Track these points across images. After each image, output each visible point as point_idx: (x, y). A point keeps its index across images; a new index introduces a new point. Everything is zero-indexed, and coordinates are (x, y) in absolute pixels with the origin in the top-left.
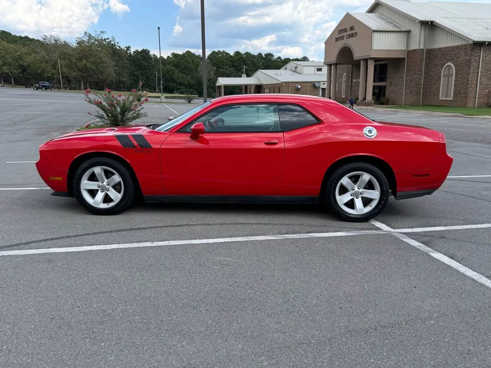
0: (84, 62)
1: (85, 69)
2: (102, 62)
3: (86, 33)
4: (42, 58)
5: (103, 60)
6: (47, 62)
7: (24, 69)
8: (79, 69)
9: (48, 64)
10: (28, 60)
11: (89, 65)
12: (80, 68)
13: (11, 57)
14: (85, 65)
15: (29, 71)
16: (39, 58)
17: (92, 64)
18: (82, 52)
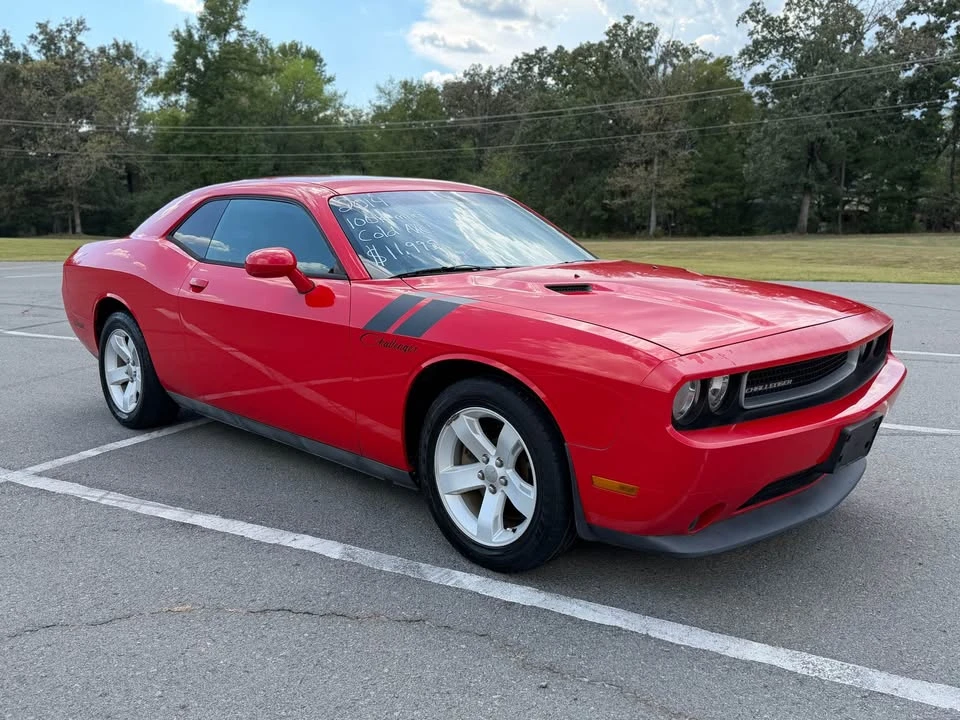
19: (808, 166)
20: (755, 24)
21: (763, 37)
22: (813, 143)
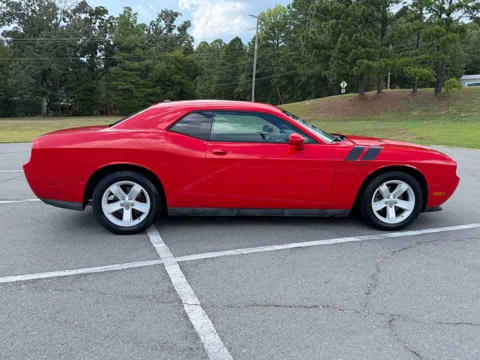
19: (43, 82)
20: (2, 3)
21: (7, 11)
22: (46, 71)
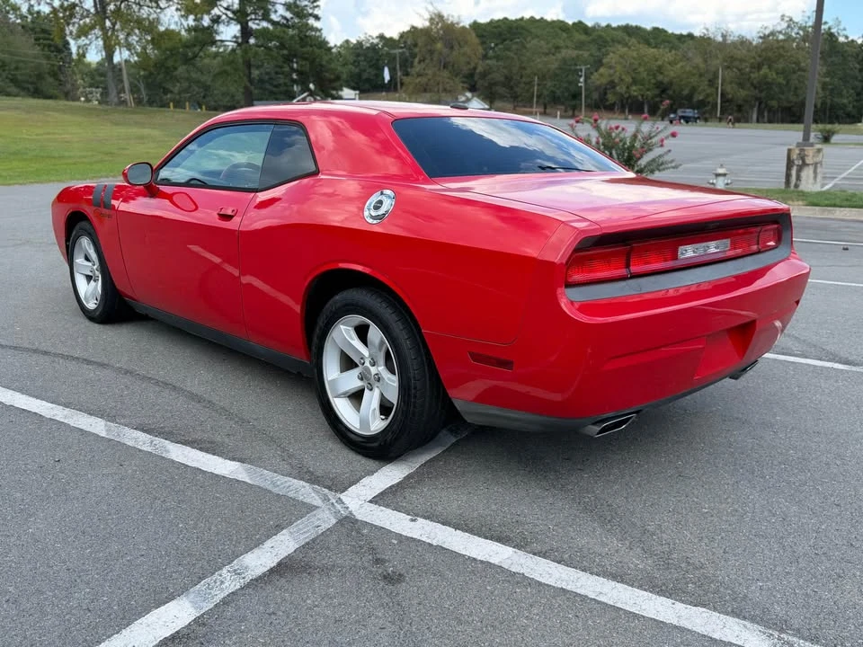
0: (765, 70)
1: (764, 85)
2: (800, 69)
3: (783, 16)
4: (694, 68)
5: (803, 64)
6: (701, 75)
7: (663, 89)
8: (752, 84)
9: (703, 78)
10: (672, 73)
11: (772, 76)
12: (755, 82)
13: (645, 71)
14: (765, 76)
15: (670, 92)
16: (688, 69)
17: (777, 73)
18: (764, 53)
